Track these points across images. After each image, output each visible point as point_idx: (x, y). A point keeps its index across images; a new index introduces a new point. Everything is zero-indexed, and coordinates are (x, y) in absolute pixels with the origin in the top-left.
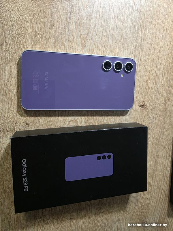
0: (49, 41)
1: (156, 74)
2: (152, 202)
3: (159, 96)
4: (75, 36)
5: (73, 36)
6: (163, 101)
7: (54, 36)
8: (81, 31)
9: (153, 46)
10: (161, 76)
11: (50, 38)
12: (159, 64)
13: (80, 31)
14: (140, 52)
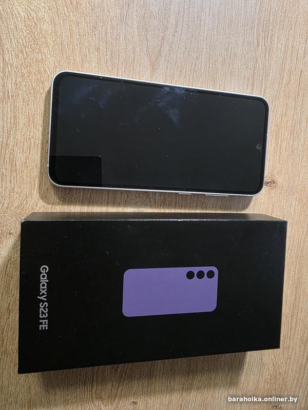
2: (290, 369)
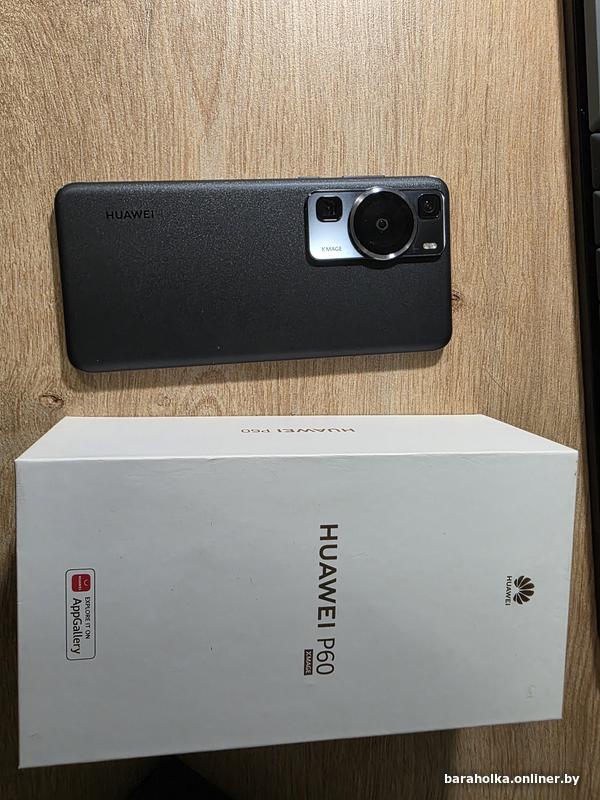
0: (92, 116)
1: (484, 182)
3: (504, 260)
4: (177, 88)
5: (170, 87)
6: (523, 275)
7: (108, 98)
8: (197, 67)
9: (459, 84)
10: (503, 185)
11: (93, 105)
12: (491, 145)
13: (191, 70)
14: (416, 113)
